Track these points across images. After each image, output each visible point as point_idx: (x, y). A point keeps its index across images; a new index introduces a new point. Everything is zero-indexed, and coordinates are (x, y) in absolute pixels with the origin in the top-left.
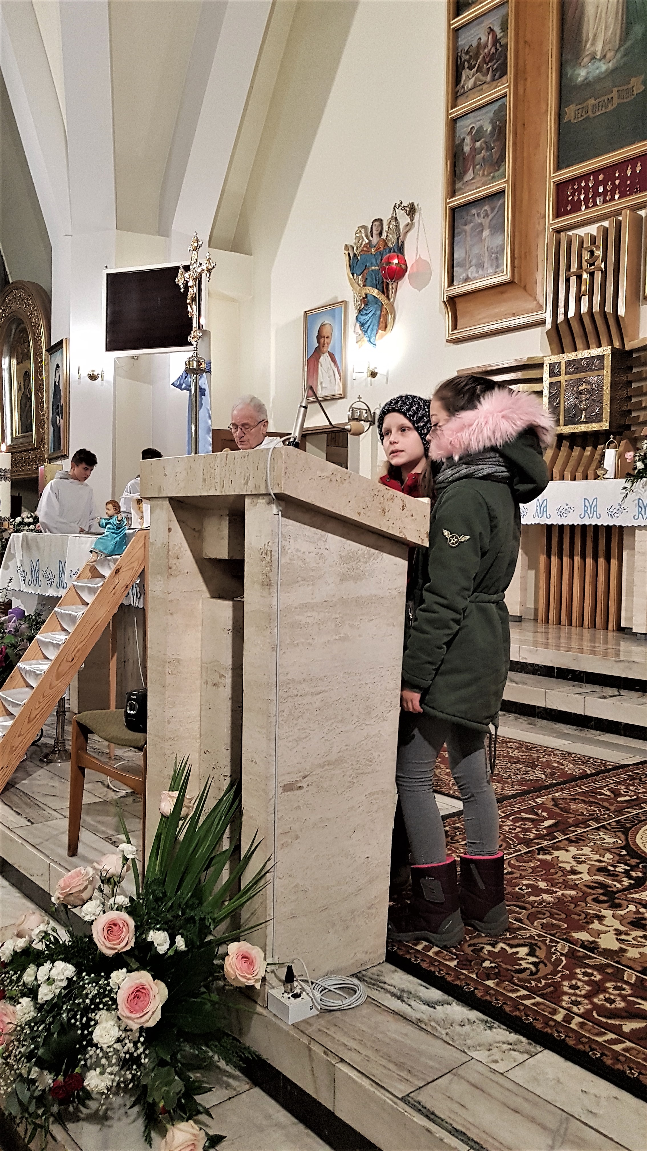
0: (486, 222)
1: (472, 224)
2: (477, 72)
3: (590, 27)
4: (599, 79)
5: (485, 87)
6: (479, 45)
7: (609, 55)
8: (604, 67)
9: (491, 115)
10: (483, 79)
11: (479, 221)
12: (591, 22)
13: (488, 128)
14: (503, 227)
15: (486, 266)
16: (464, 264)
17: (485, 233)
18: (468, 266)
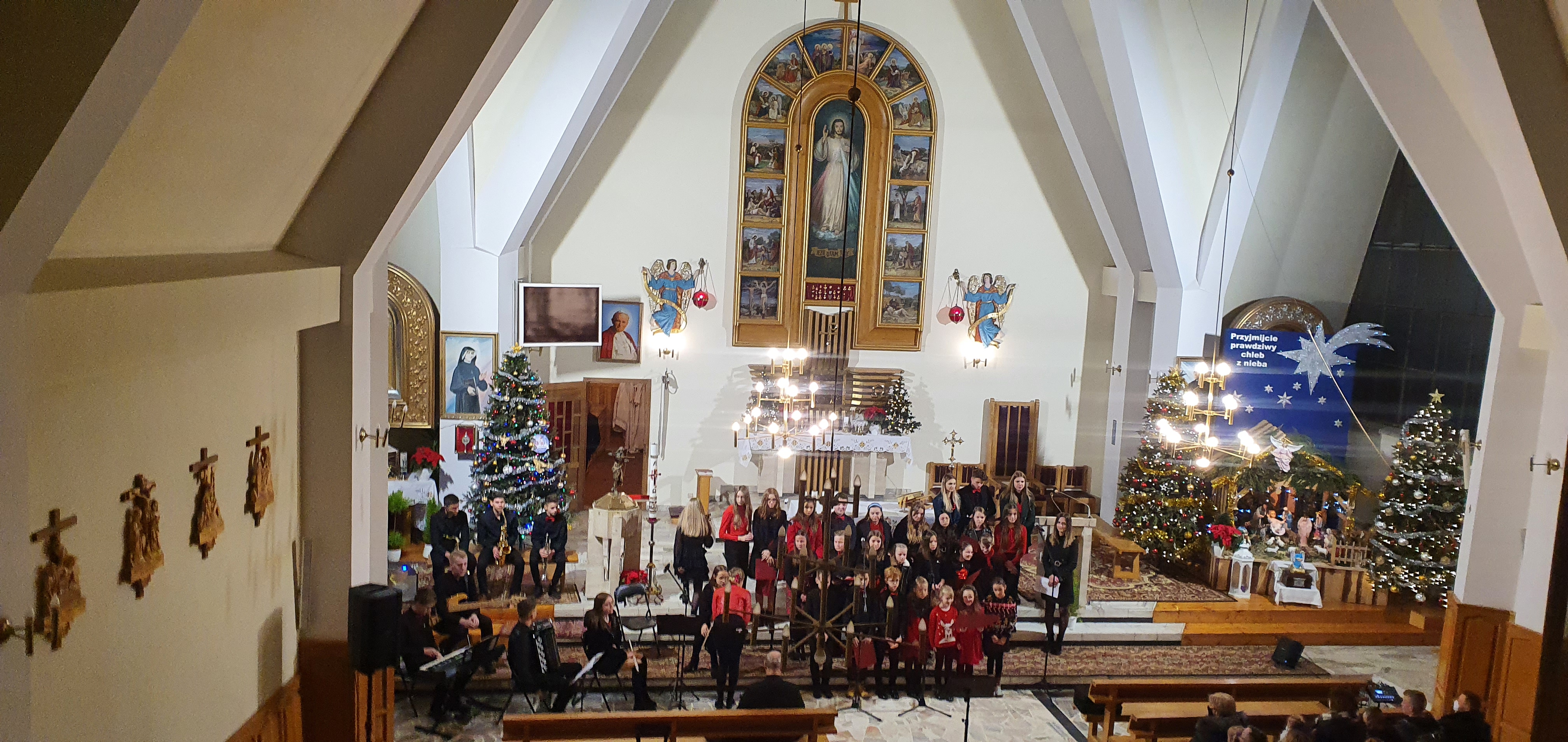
0: (764, 290)
1: (754, 289)
2: (760, 207)
3: (826, 214)
4: (830, 241)
5: (764, 217)
6: (761, 193)
7: (836, 231)
8: (833, 237)
9: (769, 234)
10: (764, 213)
11: (759, 289)
12: (827, 211)
13: (767, 241)
14: (775, 295)
15: (763, 312)
16: (747, 307)
17: (764, 295)
18: (752, 309)
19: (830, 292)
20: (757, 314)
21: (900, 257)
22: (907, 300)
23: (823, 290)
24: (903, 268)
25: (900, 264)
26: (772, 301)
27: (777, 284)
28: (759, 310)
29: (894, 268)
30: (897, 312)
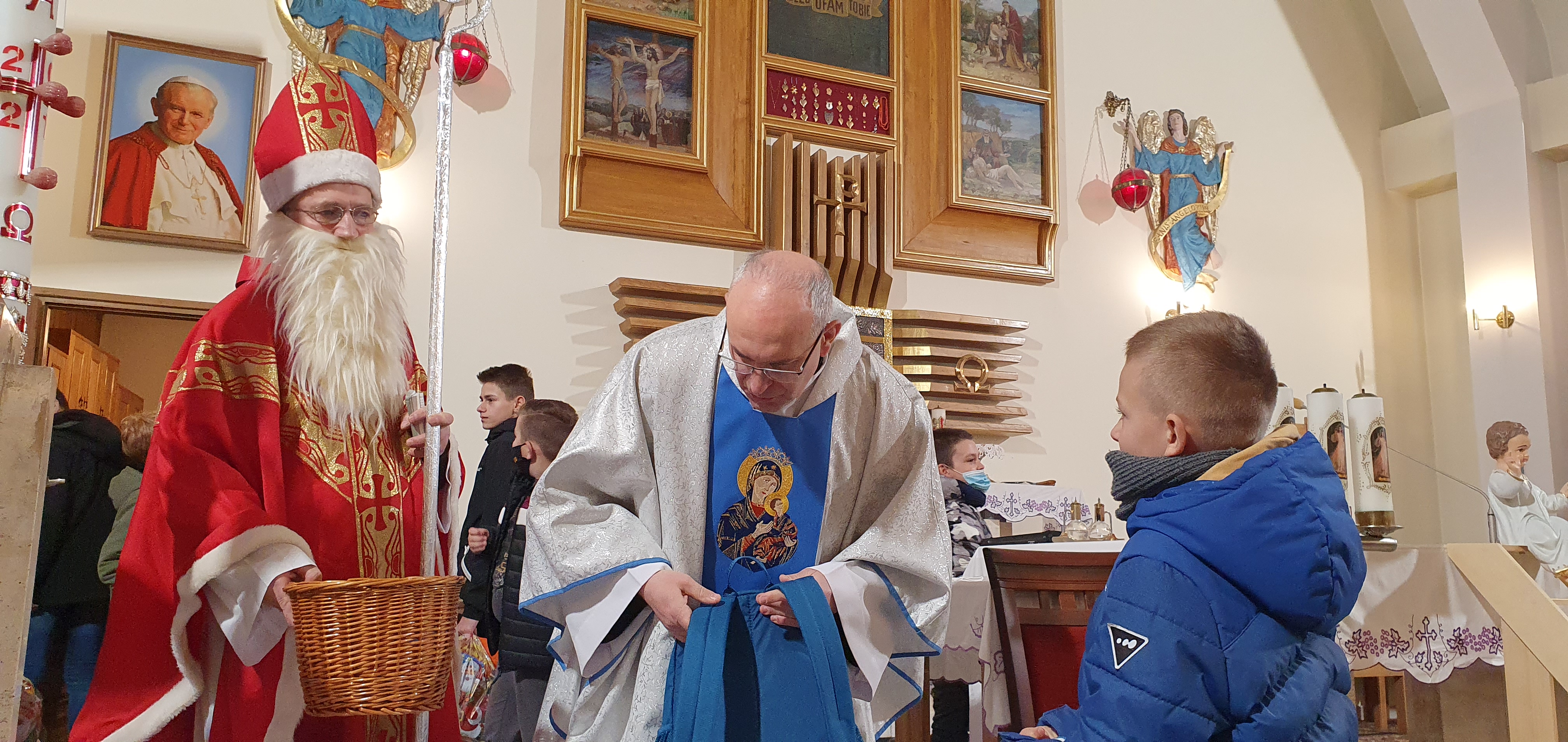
0: (654, 65)
1: (625, 58)
11: (640, 60)
14: (686, 88)
15: (653, 132)
16: (608, 111)
17: (652, 83)
18: (618, 118)
19: (830, 106)
20: (637, 133)
21: (994, 38)
22: (1015, 143)
23: (810, 96)
24: (1002, 63)
25: (994, 53)
26: (678, 104)
27: (690, 57)
28: (640, 124)
29: (982, 62)
30: (994, 172)
